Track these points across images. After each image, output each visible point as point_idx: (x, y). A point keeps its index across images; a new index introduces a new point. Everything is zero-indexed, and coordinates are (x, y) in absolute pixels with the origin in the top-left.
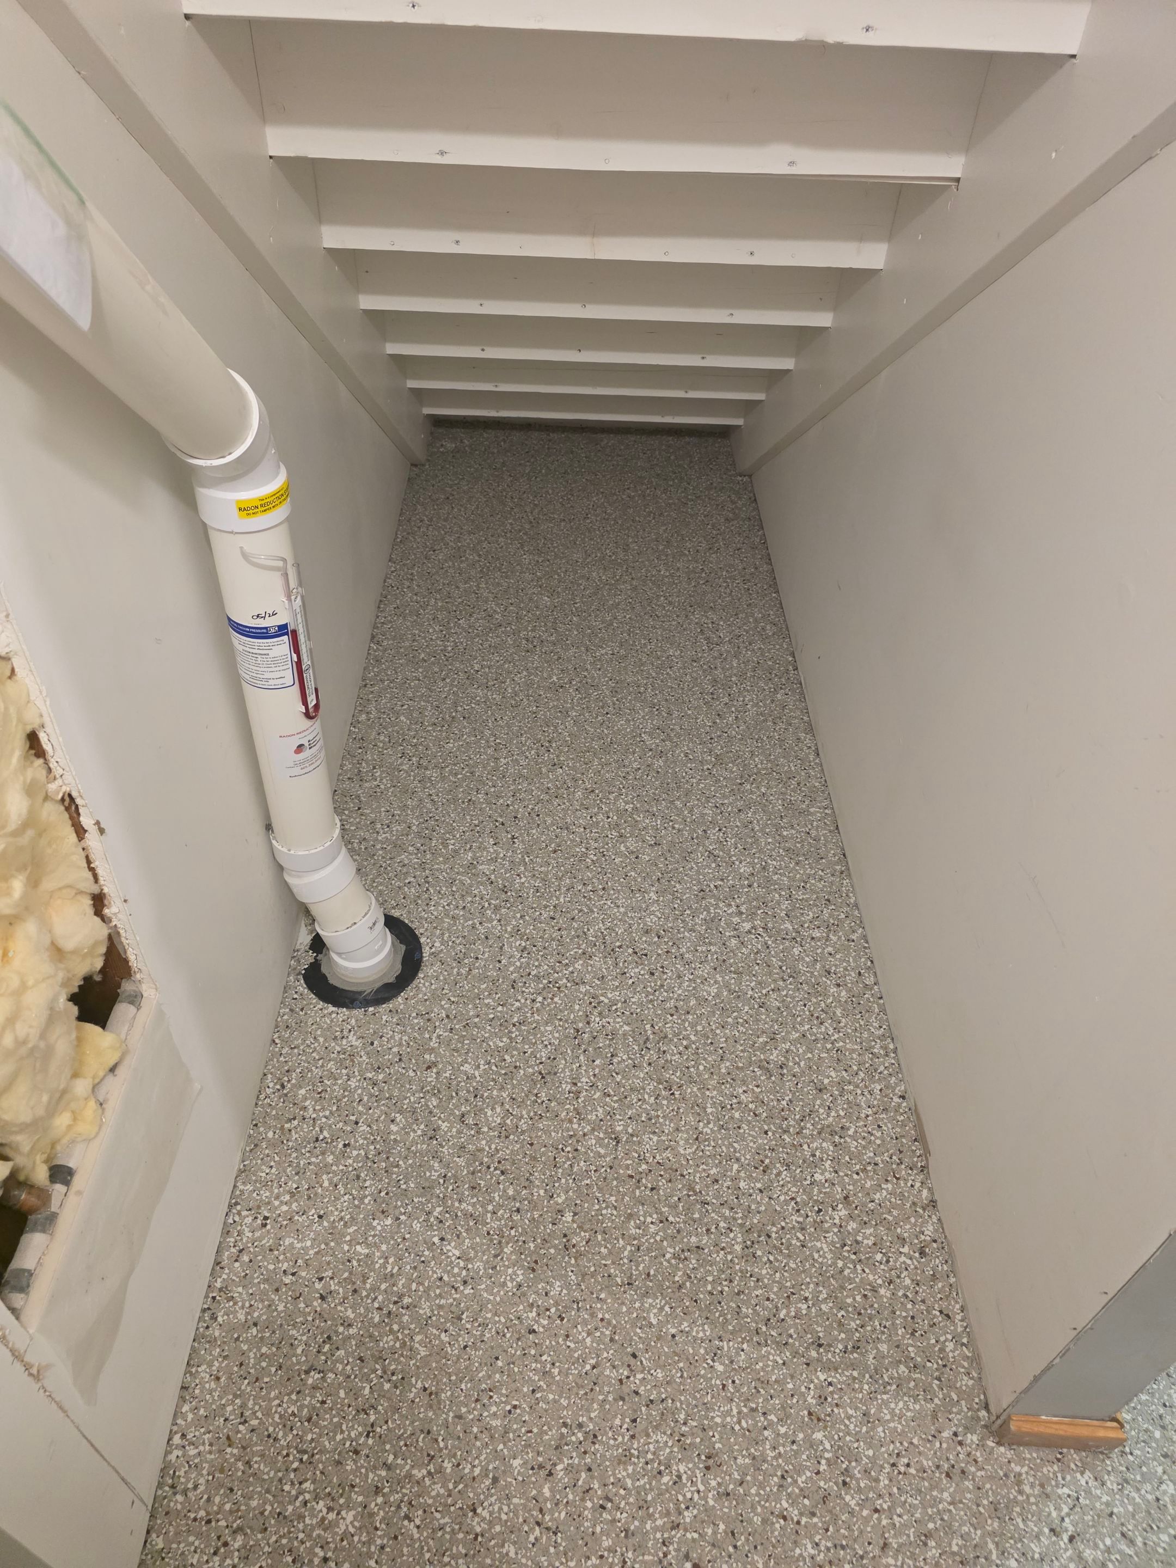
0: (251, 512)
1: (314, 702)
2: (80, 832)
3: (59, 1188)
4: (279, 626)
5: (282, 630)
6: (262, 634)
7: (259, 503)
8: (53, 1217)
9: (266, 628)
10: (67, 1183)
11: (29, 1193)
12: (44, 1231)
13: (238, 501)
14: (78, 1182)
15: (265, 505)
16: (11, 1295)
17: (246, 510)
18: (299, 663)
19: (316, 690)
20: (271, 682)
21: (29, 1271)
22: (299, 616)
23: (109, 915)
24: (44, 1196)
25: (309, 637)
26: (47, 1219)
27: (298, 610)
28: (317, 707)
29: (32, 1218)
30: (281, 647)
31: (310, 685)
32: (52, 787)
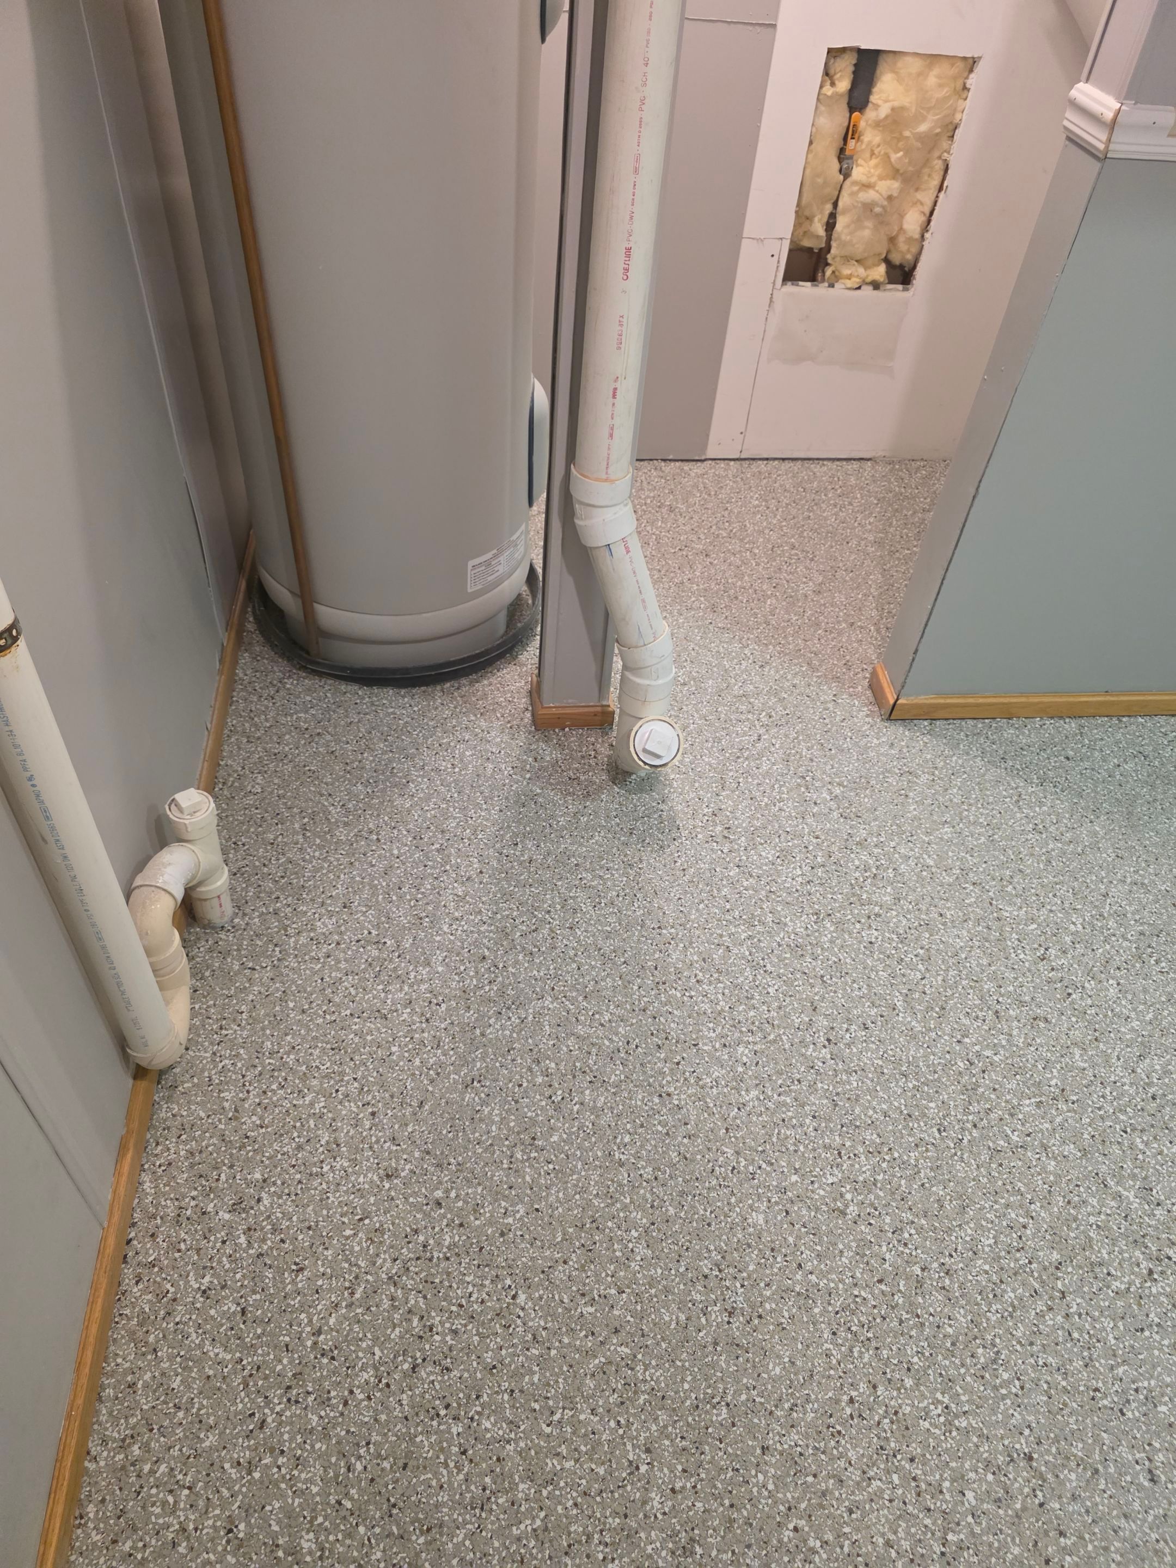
2: (941, 188)
10: (829, 287)
11: (822, 273)
12: (812, 286)
16: (790, 282)
21: (798, 285)
24: (823, 280)
26: (816, 284)
29: (815, 281)
32: (945, 154)
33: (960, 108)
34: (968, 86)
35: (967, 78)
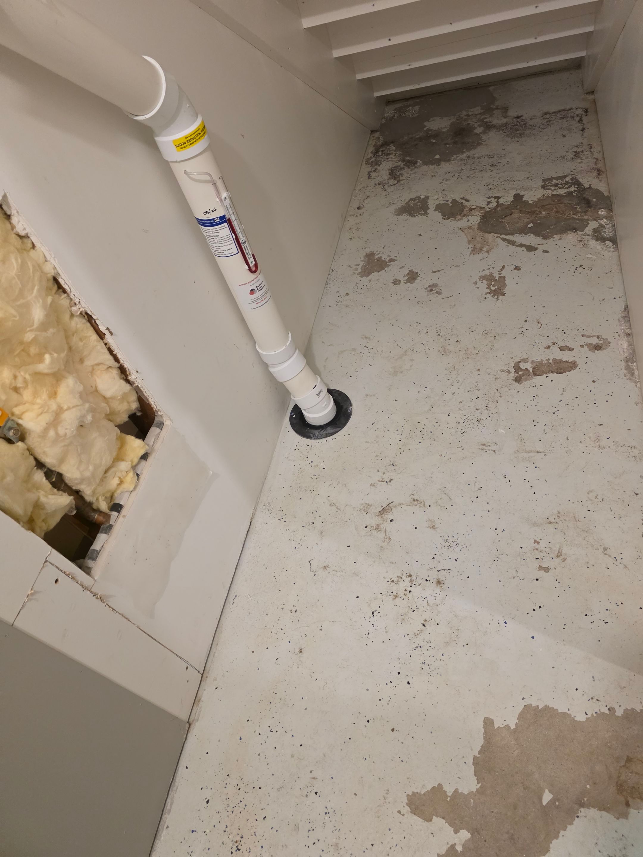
0: (182, 146)
1: (254, 263)
2: (101, 335)
3: (114, 514)
4: (220, 217)
5: (223, 219)
6: (210, 223)
7: (185, 140)
8: (111, 527)
9: (212, 219)
10: (119, 512)
11: (99, 515)
12: (106, 533)
13: (174, 141)
14: (124, 511)
15: (190, 141)
16: (88, 561)
17: (181, 145)
18: (237, 239)
19: (253, 255)
20: (225, 252)
21: (97, 551)
22: (230, 210)
23: (131, 380)
24: (107, 516)
25: (241, 223)
26: (107, 527)
27: (228, 206)
28: (256, 265)
29: (102, 527)
30: (224, 230)
31: (249, 253)
32: (74, 309)
33: (41, 260)
34: (22, 233)
35: (13, 227)
